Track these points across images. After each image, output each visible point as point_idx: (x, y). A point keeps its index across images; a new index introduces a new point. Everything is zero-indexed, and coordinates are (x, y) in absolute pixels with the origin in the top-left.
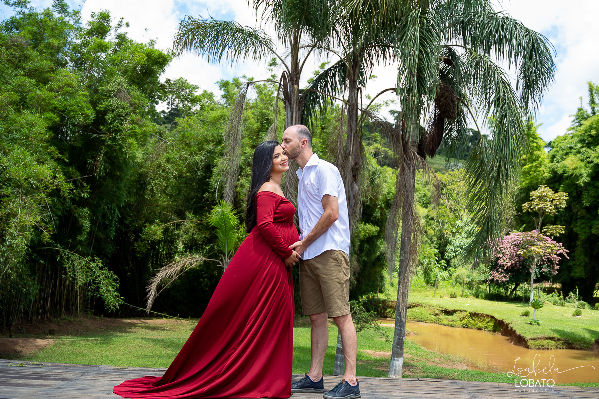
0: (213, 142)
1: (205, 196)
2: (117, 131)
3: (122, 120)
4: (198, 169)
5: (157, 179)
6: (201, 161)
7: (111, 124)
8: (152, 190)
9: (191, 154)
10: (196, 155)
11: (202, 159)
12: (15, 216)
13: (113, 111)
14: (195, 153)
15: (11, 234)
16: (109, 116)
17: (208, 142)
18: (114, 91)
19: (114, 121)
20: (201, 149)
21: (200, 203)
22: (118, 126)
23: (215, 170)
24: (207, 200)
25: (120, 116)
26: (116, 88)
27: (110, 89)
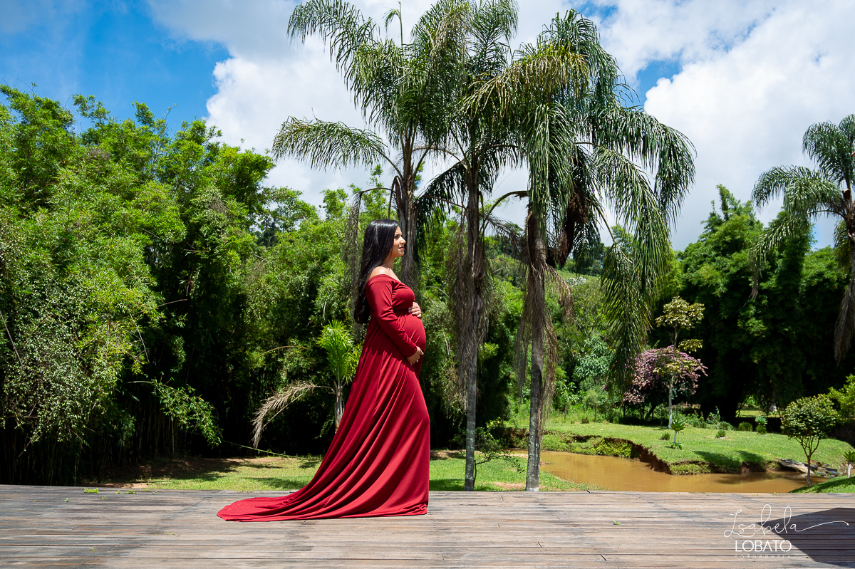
0: (317, 259)
1: (310, 319)
2: (214, 245)
3: (219, 233)
4: (302, 289)
5: (257, 301)
6: (304, 281)
7: (207, 237)
8: (251, 314)
9: (294, 274)
10: (299, 274)
11: (305, 279)
12: (103, 344)
13: (209, 223)
14: (298, 272)
15: (99, 365)
16: (204, 229)
17: (312, 260)
18: (208, 202)
19: (211, 234)
20: (304, 268)
21: (305, 328)
22: (215, 240)
23: (321, 290)
24: (313, 324)
25: (216, 228)
26: (210, 198)
27: (204, 200)
